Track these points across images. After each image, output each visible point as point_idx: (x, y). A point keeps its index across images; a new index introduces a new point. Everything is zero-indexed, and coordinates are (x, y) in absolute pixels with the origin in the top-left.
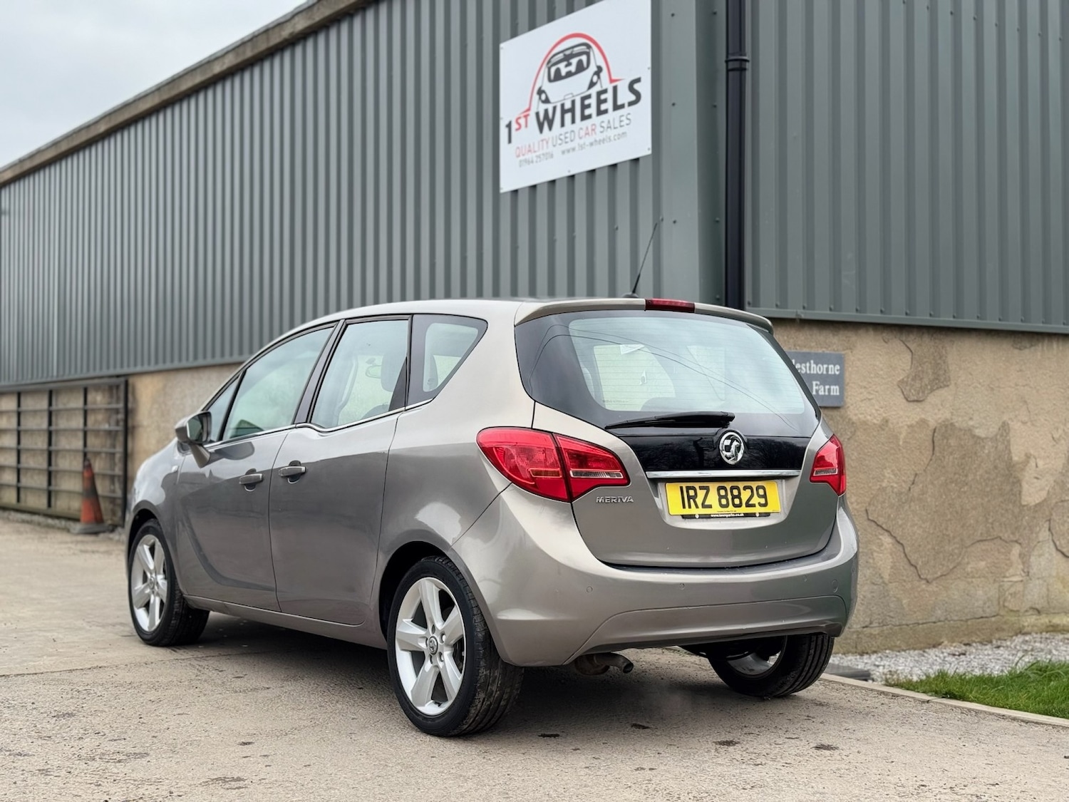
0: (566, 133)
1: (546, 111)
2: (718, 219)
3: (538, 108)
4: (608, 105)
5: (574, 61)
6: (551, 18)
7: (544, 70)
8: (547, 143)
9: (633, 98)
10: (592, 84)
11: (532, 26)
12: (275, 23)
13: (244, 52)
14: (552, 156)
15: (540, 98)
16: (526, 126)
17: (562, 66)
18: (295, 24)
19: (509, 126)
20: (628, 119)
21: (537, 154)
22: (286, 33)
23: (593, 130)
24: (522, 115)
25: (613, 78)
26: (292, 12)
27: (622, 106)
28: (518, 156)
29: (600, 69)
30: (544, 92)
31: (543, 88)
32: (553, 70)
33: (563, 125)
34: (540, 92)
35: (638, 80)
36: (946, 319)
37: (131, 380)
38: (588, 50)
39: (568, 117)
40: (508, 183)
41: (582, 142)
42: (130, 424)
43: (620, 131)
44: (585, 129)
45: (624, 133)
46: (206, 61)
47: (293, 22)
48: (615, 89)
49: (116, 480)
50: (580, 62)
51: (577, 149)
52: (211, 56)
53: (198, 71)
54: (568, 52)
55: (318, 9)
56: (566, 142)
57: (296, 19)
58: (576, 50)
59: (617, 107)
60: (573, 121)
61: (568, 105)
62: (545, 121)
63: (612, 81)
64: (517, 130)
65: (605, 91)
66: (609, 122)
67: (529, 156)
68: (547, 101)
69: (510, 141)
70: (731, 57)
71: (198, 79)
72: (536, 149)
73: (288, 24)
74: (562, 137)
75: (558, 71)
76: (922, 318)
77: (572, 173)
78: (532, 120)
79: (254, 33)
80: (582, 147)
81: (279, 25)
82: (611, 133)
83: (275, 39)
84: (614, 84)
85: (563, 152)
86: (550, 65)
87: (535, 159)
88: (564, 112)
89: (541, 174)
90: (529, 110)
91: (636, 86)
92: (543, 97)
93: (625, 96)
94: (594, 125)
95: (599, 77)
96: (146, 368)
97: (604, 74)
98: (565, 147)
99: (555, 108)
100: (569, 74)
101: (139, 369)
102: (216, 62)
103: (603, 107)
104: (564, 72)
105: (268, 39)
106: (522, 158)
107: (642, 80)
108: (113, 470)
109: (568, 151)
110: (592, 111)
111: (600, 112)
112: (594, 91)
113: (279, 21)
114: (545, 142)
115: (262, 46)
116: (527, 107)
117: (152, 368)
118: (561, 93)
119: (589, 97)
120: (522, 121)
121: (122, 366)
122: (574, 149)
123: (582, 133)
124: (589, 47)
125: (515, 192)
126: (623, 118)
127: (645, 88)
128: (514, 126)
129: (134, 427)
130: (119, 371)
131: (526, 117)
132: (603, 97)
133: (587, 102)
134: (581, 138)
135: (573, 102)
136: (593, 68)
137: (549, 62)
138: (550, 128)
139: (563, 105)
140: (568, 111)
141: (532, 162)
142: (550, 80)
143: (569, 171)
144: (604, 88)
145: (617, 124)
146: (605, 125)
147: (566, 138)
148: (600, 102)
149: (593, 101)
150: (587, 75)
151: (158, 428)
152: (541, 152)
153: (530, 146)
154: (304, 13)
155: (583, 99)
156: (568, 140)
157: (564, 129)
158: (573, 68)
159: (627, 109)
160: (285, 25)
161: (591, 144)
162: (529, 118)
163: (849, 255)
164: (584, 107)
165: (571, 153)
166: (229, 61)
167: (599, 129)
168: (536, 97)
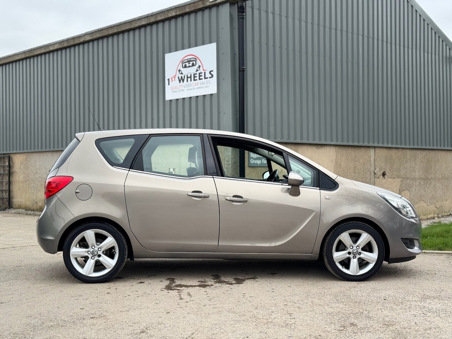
0: (189, 84)
1: (182, 77)
2: (237, 113)
3: (179, 75)
4: (203, 77)
5: (191, 63)
6: (183, 48)
7: (181, 64)
8: (182, 86)
9: (211, 76)
10: (197, 70)
11: (176, 50)
12: (77, 36)
13: (64, 44)
14: (184, 90)
15: (179, 72)
16: (175, 80)
17: (187, 64)
18: (85, 38)
19: (169, 80)
20: (209, 82)
21: (179, 89)
22: (82, 40)
23: (198, 84)
24: (173, 77)
25: (204, 69)
26: (84, 33)
27: (207, 78)
28: (172, 89)
29: (199, 67)
30: (181, 71)
31: (180, 70)
32: (184, 64)
33: (187, 81)
34: (179, 71)
35: (212, 71)
36: (299, 141)
37: (11, 155)
38: (195, 60)
39: (189, 79)
40: (168, 98)
41: (194, 87)
42: (11, 172)
43: (207, 85)
44: (195, 83)
45: (208, 86)
46: (47, 45)
47: (85, 37)
48: (205, 73)
49: (4, 192)
50: (193, 64)
51: (192, 89)
52: (49, 44)
53: (43, 48)
54: (189, 60)
55: (95, 34)
56: (189, 87)
57: (86, 36)
58: (192, 59)
59: (205, 78)
60: (191, 81)
61: (189, 76)
62: (181, 80)
63: (204, 70)
64: (171, 81)
65: (202, 73)
66: (203, 82)
67: (176, 90)
68: (182, 74)
69: (169, 84)
70: (241, 67)
71: (43, 51)
72: (178, 88)
73: (83, 37)
74: (187, 85)
75: (185, 65)
76: (292, 140)
77: (191, 96)
78: (177, 79)
79: (68, 38)
80: (194, 89)
81: (79, 37)
82: (204, 86)
83: (77, 42)
84: (205, 71)
85: (188, 90)
86: (183, 63)
87: (178, 91)
88: (188, 78)
89: (180, 96)
90: (176, 75)
91: (212, 73)
92: (181, 72)
93: (208, 75)
94: (198, 82)
95: (199, 69)
96: (18, 151)
97: (201, 68)
98: (188, 88)
99: (184, 76)
100: (189, 66)
101: (15, 152)
102: (51, 46)
103: (201, 78)
104: (188, 65)
105: (74, 42)
106: (173, 90)
107: (214, 71)
108: (3, 188)
109: (189, 89)
110: (197, 78)
111: (200, 79)
112: (198, 72)
113: (79, 36)
114: (181, 86)
115: (72, 43)
116: (175, 75)
117: (21, 152)
118: (186, 72)
119: (196, 74)
120: (173, 79)
121: (6, 150)
122: (191, 89)
123: (194, 85)
124: (196, 59)
125: (171, 100)
126: (208, 82)
127: (215, 73)
128: (170, 80)
129: (12, 173)
130: (5, 152)
131: (175, 78)
132: (201, 74)
133: (195, 75)
134: (193, 86)
135: (191, 75)
136: (197, 66)
137: (182, 62)
138: (183, 81)
139: (187, 76)
140: (189, 77)
141: (177, 92)
142: (183, 67)
143: (190, 96)
144: (201, 72)
145: (206, 83)
146: (202, 83)
147: (188, 85)
148: (200, 76)
149: (198, 75)
150: (195, 68)
151: (24, 173)
152: (180, 89)
153: (176, 87)
154: (90, 35)
155: (194, 74)
156: (189, 86)
157: (188, 83)
158: (191, 65)
159: (209, 79)
160: (81, 37)
161: (197, 88)
162: (176, 78)
163: (272, 123)
164: (194, 77)
165: (190, 90)
166: (56, 47)
167: (199, 84)
168: (178, 72)
